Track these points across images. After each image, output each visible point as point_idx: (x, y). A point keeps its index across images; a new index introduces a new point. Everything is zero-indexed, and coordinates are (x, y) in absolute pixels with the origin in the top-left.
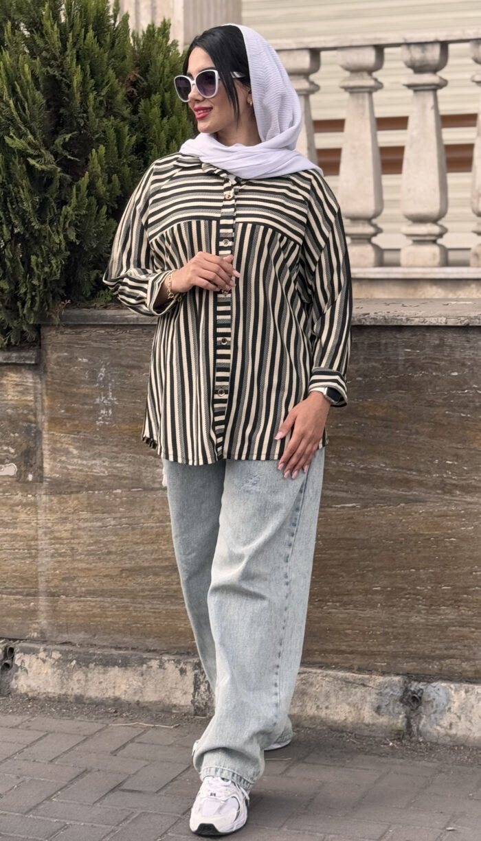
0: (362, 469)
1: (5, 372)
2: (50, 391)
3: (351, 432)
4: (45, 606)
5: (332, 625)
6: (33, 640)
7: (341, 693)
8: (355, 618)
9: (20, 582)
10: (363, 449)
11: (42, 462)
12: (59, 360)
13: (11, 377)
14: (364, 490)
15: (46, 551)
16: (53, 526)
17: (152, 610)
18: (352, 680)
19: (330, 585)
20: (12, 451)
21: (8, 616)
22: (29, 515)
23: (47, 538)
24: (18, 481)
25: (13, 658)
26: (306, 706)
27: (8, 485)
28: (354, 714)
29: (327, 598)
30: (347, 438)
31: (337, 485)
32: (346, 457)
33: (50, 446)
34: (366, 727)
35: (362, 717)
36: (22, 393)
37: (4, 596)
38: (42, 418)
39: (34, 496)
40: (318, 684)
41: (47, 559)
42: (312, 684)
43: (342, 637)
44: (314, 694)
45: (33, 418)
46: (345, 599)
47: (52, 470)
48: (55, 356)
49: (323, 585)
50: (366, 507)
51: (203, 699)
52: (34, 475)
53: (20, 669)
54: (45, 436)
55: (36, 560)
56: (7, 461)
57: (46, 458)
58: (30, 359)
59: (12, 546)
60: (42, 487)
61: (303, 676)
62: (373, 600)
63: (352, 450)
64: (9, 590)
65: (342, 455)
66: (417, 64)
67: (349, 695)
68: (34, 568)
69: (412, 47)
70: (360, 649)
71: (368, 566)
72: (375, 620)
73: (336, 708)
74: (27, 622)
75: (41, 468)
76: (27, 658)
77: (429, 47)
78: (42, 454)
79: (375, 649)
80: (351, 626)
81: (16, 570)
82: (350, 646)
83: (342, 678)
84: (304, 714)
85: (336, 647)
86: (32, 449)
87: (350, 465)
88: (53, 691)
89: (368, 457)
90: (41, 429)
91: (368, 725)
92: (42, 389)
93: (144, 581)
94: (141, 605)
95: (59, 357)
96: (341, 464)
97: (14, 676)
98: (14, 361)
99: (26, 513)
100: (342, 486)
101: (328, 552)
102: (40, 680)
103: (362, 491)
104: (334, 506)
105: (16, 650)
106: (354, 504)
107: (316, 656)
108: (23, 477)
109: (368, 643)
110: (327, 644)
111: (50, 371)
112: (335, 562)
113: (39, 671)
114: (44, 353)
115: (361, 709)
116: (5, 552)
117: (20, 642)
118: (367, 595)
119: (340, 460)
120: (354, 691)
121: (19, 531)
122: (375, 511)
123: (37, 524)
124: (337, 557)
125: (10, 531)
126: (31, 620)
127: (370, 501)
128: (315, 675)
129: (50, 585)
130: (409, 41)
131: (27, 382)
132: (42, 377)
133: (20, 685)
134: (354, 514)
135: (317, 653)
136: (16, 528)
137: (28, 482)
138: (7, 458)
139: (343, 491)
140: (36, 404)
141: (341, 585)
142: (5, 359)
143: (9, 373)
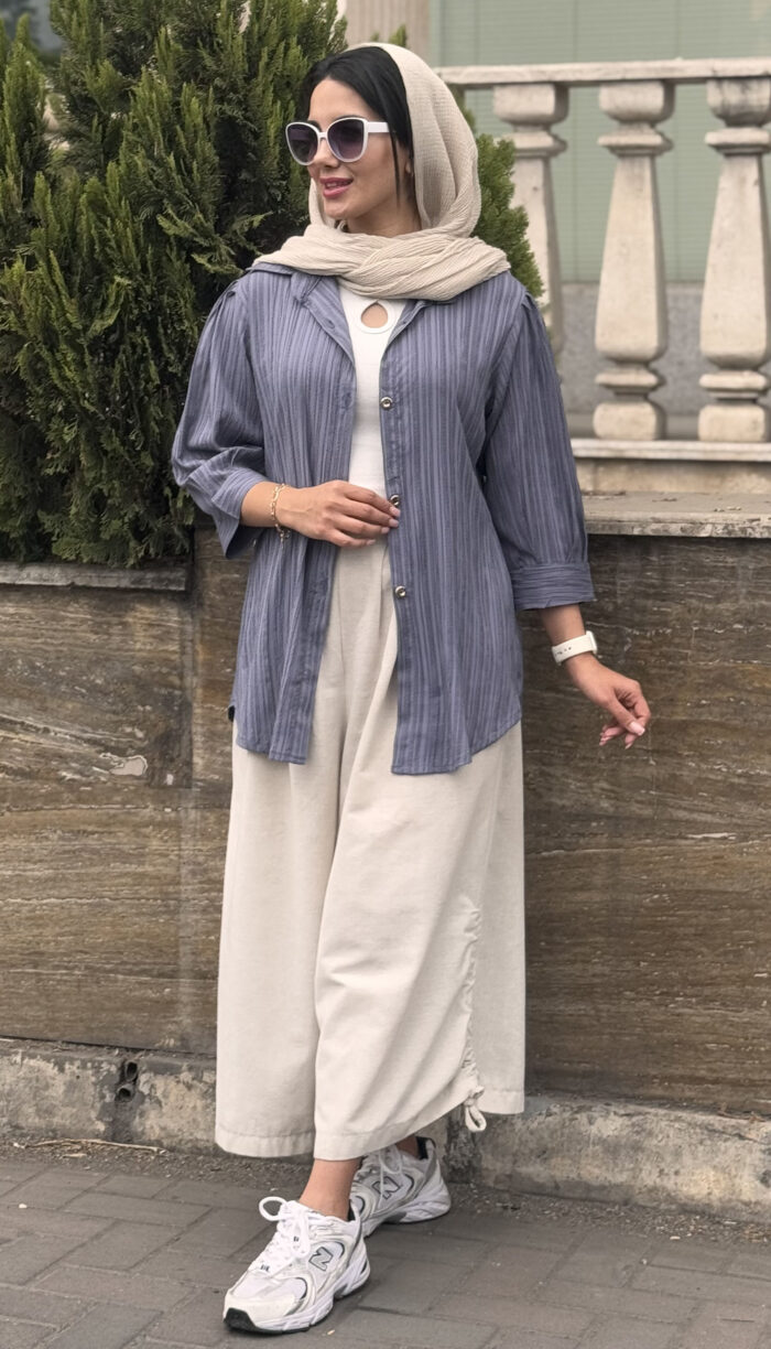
0: (740, 776)
1: (132, 605)
2: (207, 637)
3: (722, 715)
4: (189, 994)
5: (682, 1034)
6: (168, 1051)
7: (701, 1148)
8: (723, 1023)
9: (147, 953)
10: (742, 743)
11: (191, 755)
12: (224, 585)
13: (142, 612)
14: (742, 810)
15: (193, 902)
16: (206, 862)
18: (720, 1128)
19: (681, 968)
20: (140, 734)
21: (126, 1009)
22: (166, 841)
23: (195, 881)
24: (149, 785)
25: (135, 1080)
26: (641, 1170)
27: (130, 791)
28: (723, 1186)
29: (676, 989)
30: (716, 724)
31: (696, 802)
32: (713, 756)
33: (206, 728)
34: (743, 1207)
35: (737, 1190)
36: (161, 639)
37: (120, 977)
38: (192, 681)
39: (174, 810)
40: (661, 1132)
41: (195, 917)
42: (650, 1134)
43: (702, 1056)
44: (654, 1150)
45: (177, 681)
46: (707, 991)
47: (207, 767)
48: (217, 579)
49: (669, 968)
50: (746, 839)
51: (463, 1155)
52: (176, 774)
53: (147, 1100)
54: (198, 711)
55: (176, 917)
56: (130, 751)
57: (198, 749)
58: (178, 583)
59: (137, 891)
60: (190, 797)
61: (634, 1119)
62: (753, 993)
63: (724, 743)
64: (128, 967)
65: (704, 752)
66: (733, 112)
67: (715, 1152)
68: (172, 930)
69: (726, 85)
70: (730, 1076)
71: (748, 938)
72: (757, 1028)
73: (693, 1174)
74: (157, 1020)
75: (189, 764)
76: (160, 1082)
77: (754, 85)
78: (191, 740)
79: (756, 1077)
80: (715, 1036)
81: (142, 934)
82: (715, 1071)
83: (702, 1123)
84: (638, 1184)
85: (688, 1072)
86: (174, 733)
87: (719, 770)
88: (205, 1138)
89: (751, 756)
90: (190, 698)
91: (747, 1204)
92: (194, 634)
95: (223, 581)
96: (704, 766)
97: (138, 1111)
98: (149, 586)
99: (161, 838)
100: (706, 803)
101: (679, 913)
102: (182, 1118)
103: (739, 813)
104: (690, 836)
105: (142, 1067)
106: (725, 834)
107: (655, 1085)
108: (157, 778)
109: (745, 1066)
110: (675, 1066)
111: (208, 603)
112: (692, 930)
113: (180, 1103)
114: (199, 573)
115: (735, 1176)
116: (122, 904)
117: (146, 1055)
118: (744, 986)
119: (701, 761)
120: (723, 1145)
121: (149, 869)
122: (761, 845)
123: (180, 856)
124: (694, 921)
125: (132, 868)
126: (165, 1017)
127: (751, 829)
128: (655, 1119)
129: (199, 959)
130: (720, 74)
131: (168, 621)
132: (195, 613)
133: (148, 1127)
134: (725, 850)
135: (655, 1080)
136: (143, 863)
137: (165, 787)
138: (131, 747)
139: (706, 812)
140: (184, 657)
141: (699, 969)
142: (133, 583)
143: (138, 606)
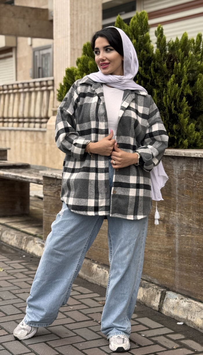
17: (156, 268)
93: (154, 256)
94: (152, 265)
